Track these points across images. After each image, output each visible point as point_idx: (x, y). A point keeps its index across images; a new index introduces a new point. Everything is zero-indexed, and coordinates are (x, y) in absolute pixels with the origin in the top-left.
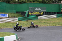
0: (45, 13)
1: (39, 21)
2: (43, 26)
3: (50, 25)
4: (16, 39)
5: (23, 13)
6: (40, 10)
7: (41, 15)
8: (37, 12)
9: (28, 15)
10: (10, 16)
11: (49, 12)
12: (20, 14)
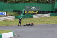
0: (40, 12)
1: (34, 20)
2: (38, 24)
3: (44, 24)
4: (13, 36)
5: (19, 12)
6: (35, 9)
7: (36, 14)
9: (24, 14)
10: (7, 15)
11: (43, 12)
12: (17, 12)
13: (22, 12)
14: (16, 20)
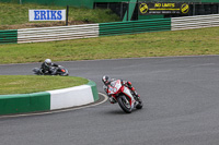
0: (198, 6)
1: (175, 37)
2: (188, 52)
3: (212, 52)
5: (117, 8)
7: (181, 15)
8: (166, 5)
9: (136, 15)
10: (71, 19)
12: (108, 10)
13: (126, 6)
14: (103, 38)
